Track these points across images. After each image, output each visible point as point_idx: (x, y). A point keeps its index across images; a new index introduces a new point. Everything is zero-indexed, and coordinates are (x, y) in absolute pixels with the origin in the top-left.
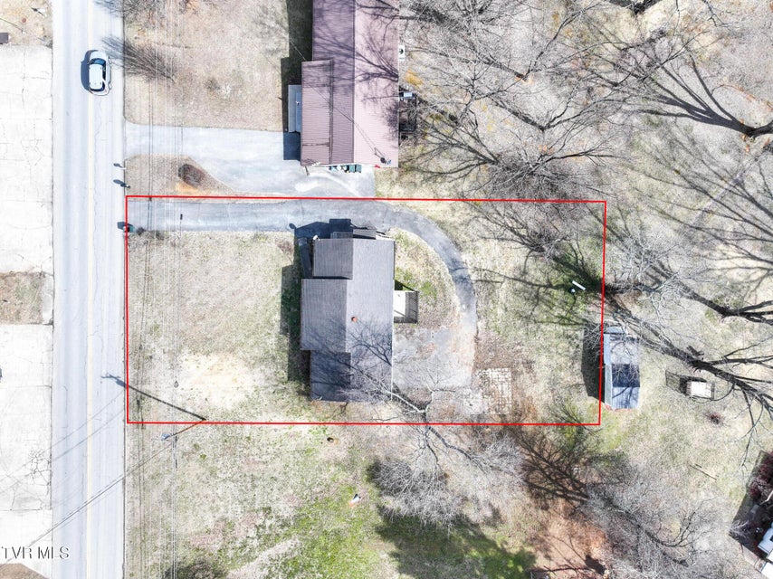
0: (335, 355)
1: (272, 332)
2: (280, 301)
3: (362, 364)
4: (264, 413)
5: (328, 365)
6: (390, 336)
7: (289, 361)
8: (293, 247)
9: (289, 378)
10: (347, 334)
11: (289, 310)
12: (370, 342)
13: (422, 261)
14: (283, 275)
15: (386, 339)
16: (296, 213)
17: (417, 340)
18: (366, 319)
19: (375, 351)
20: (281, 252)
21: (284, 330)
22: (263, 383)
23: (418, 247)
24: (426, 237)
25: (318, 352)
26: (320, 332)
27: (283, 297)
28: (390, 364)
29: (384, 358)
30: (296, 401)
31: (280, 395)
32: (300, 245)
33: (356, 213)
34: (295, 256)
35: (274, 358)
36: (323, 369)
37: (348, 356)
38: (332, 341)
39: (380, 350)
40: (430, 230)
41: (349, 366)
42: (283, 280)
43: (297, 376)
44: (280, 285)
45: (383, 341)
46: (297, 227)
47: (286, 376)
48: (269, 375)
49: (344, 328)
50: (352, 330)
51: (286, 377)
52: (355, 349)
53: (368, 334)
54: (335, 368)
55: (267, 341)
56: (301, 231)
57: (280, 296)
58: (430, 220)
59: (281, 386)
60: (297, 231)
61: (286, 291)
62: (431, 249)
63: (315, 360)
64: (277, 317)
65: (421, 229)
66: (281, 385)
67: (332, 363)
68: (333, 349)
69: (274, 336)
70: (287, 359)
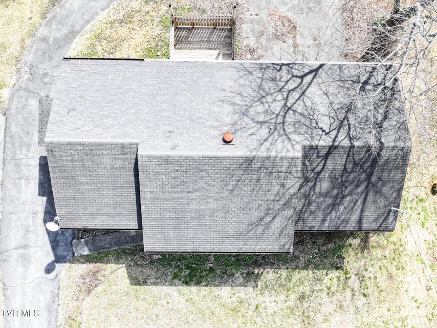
0: (307, 180)
1: (254, 303)
2: (194, 289)
3: (325, 123)
4: (403, 313)
5: (326, 195)
6: (263, 68)
7: (306, 267)
8: (91, 266)
9: (337, 268)
10: (262, 153)
11: (211, 270)
12: (277, 107)
13: (123, 31)
14: (145, 283)
15: (269, 73)
16: (25, 260)
17: (263, 41)
18: (227, 115)
19: (296, 95)
20: (100, 288)
21: (251, 278)
22: (350, 316)
23: (98, 37)
24: (81, 22)
25: (300, 217)
26: (256, 215)
27: (187, 283)
28: (321, 66)
29: (308, 79)
30: (378, 253)
31: (368, 283)
32: (86, 252)
33: (29, 146)
34: (107, 263)
35: (302, 298)
36: (334, 206)
37: (309, 151)
38: (276, 188)
39: (291, 85)
40: (67, 17)
41: (332, 149)
42: (154, 284)
43: (334, 251)
44: (165, 289)
45: (274, 80)
46: (52, 258)
47: (334, 274)
48: (333, 307)
49: (249, 161)
50: (253, 142)
51: (337, 273)
52: (294, 137)
53: (260, 109)
54: (333, 179)
55: (270, 311)
56: (61, 251)
57: (185, 289)
58: (49, 16)
59: (354, 282)
60: (59, 259)
61: (176, 276)
62: (103, 16)
63: (314, 223)
64: (225, 292)
65: (65, 31)
66: (350, 282)
67: (324, 185)
68: (293, 184)
69: (261, 299)
70: (304, 273)
